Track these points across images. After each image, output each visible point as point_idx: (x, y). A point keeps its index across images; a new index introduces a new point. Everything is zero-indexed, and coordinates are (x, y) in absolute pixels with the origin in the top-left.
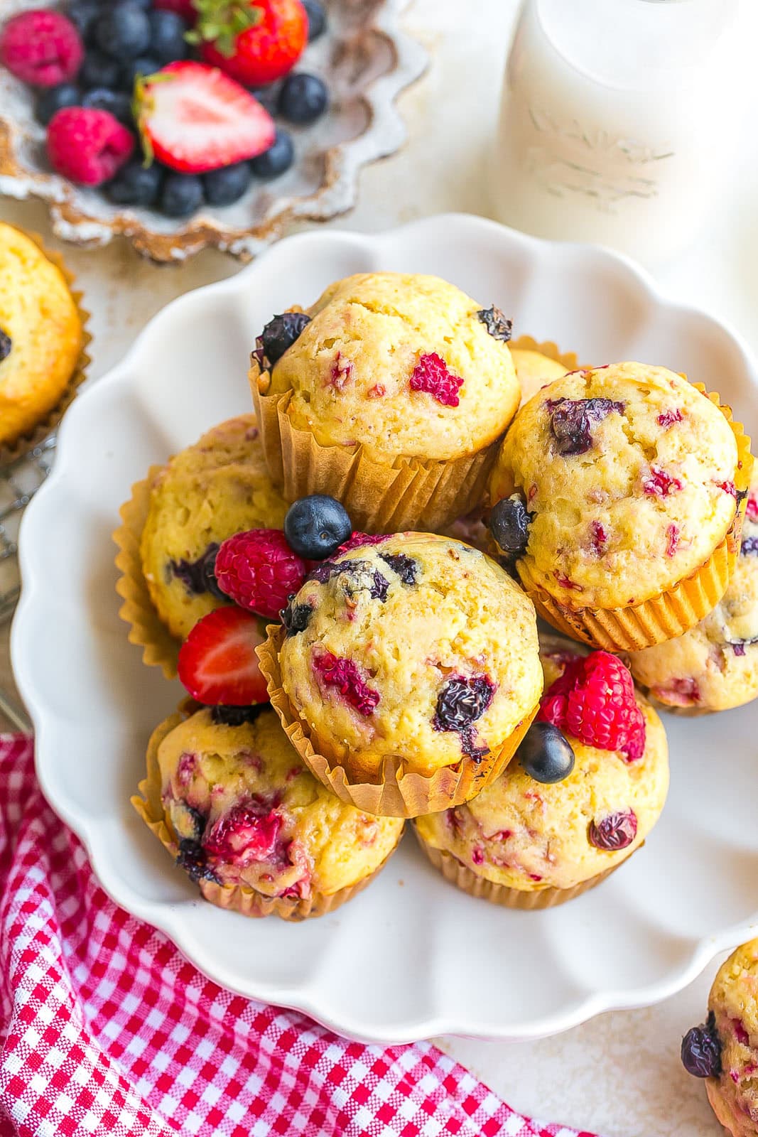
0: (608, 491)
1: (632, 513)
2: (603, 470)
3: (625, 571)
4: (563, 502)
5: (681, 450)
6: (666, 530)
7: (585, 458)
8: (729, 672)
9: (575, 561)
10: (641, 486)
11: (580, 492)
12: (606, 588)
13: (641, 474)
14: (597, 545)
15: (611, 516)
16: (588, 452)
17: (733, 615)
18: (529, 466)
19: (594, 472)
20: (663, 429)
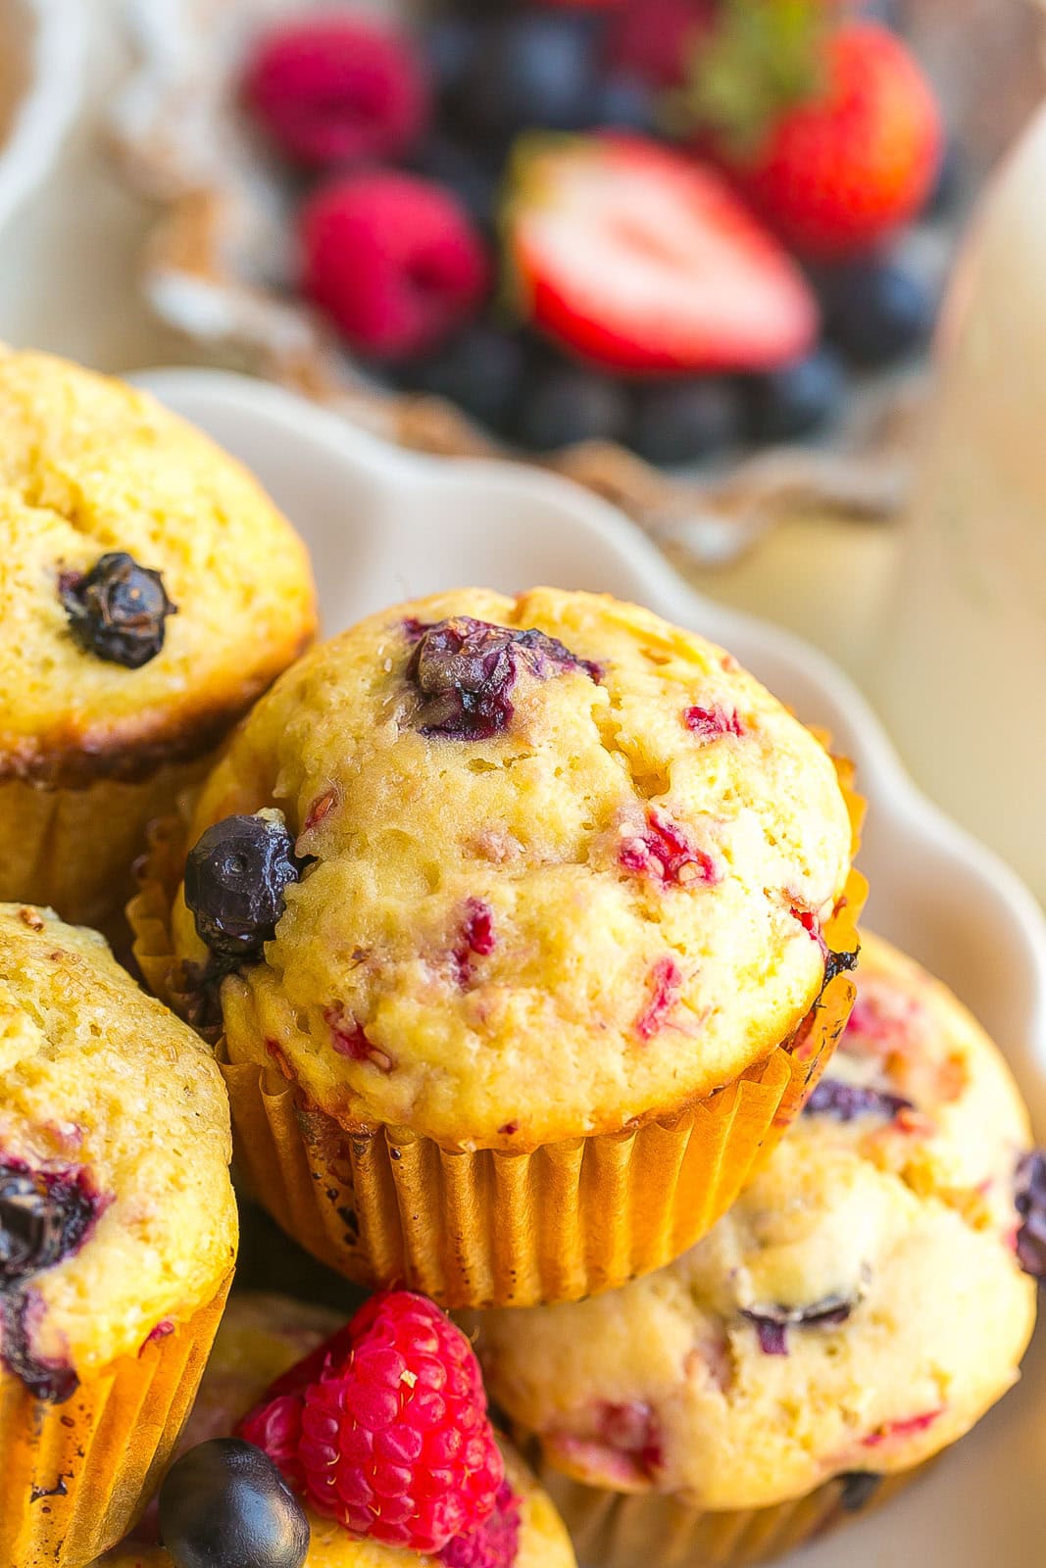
0: (523, 839)
1: (575, 904)
2: (525, 787)
3: (517, 1042)
4: (401, 840)
5: (727, 797)
6: (648, 968)
7: (483, 750)
8: (743, 1394)
9: (398, 985)
10: (615, 842)
11: (452, 823)
12: (458, 1075)
13: (619, 815)
14: (462, 959)
15: (521, 897)
16: (494, 740)
17: (764, 1244)
18: (329, 744)
19: (497, 788)
20: (691, 740)
